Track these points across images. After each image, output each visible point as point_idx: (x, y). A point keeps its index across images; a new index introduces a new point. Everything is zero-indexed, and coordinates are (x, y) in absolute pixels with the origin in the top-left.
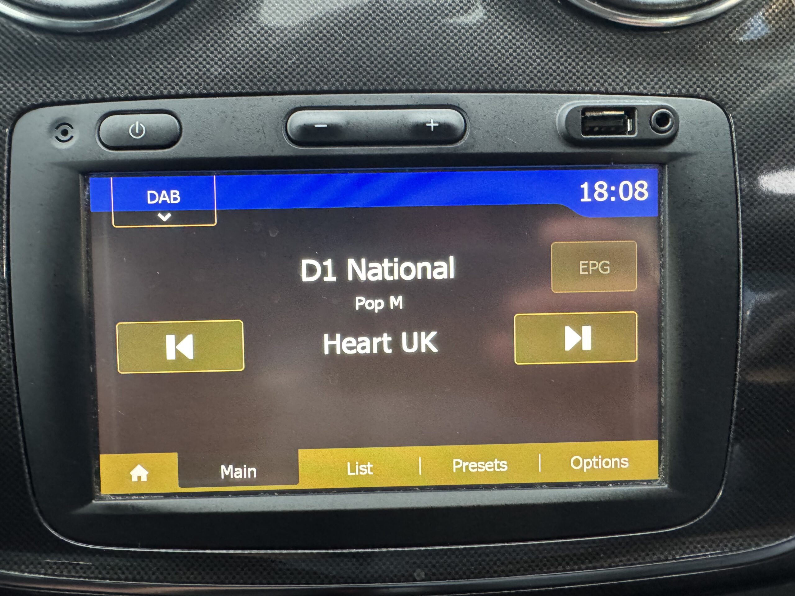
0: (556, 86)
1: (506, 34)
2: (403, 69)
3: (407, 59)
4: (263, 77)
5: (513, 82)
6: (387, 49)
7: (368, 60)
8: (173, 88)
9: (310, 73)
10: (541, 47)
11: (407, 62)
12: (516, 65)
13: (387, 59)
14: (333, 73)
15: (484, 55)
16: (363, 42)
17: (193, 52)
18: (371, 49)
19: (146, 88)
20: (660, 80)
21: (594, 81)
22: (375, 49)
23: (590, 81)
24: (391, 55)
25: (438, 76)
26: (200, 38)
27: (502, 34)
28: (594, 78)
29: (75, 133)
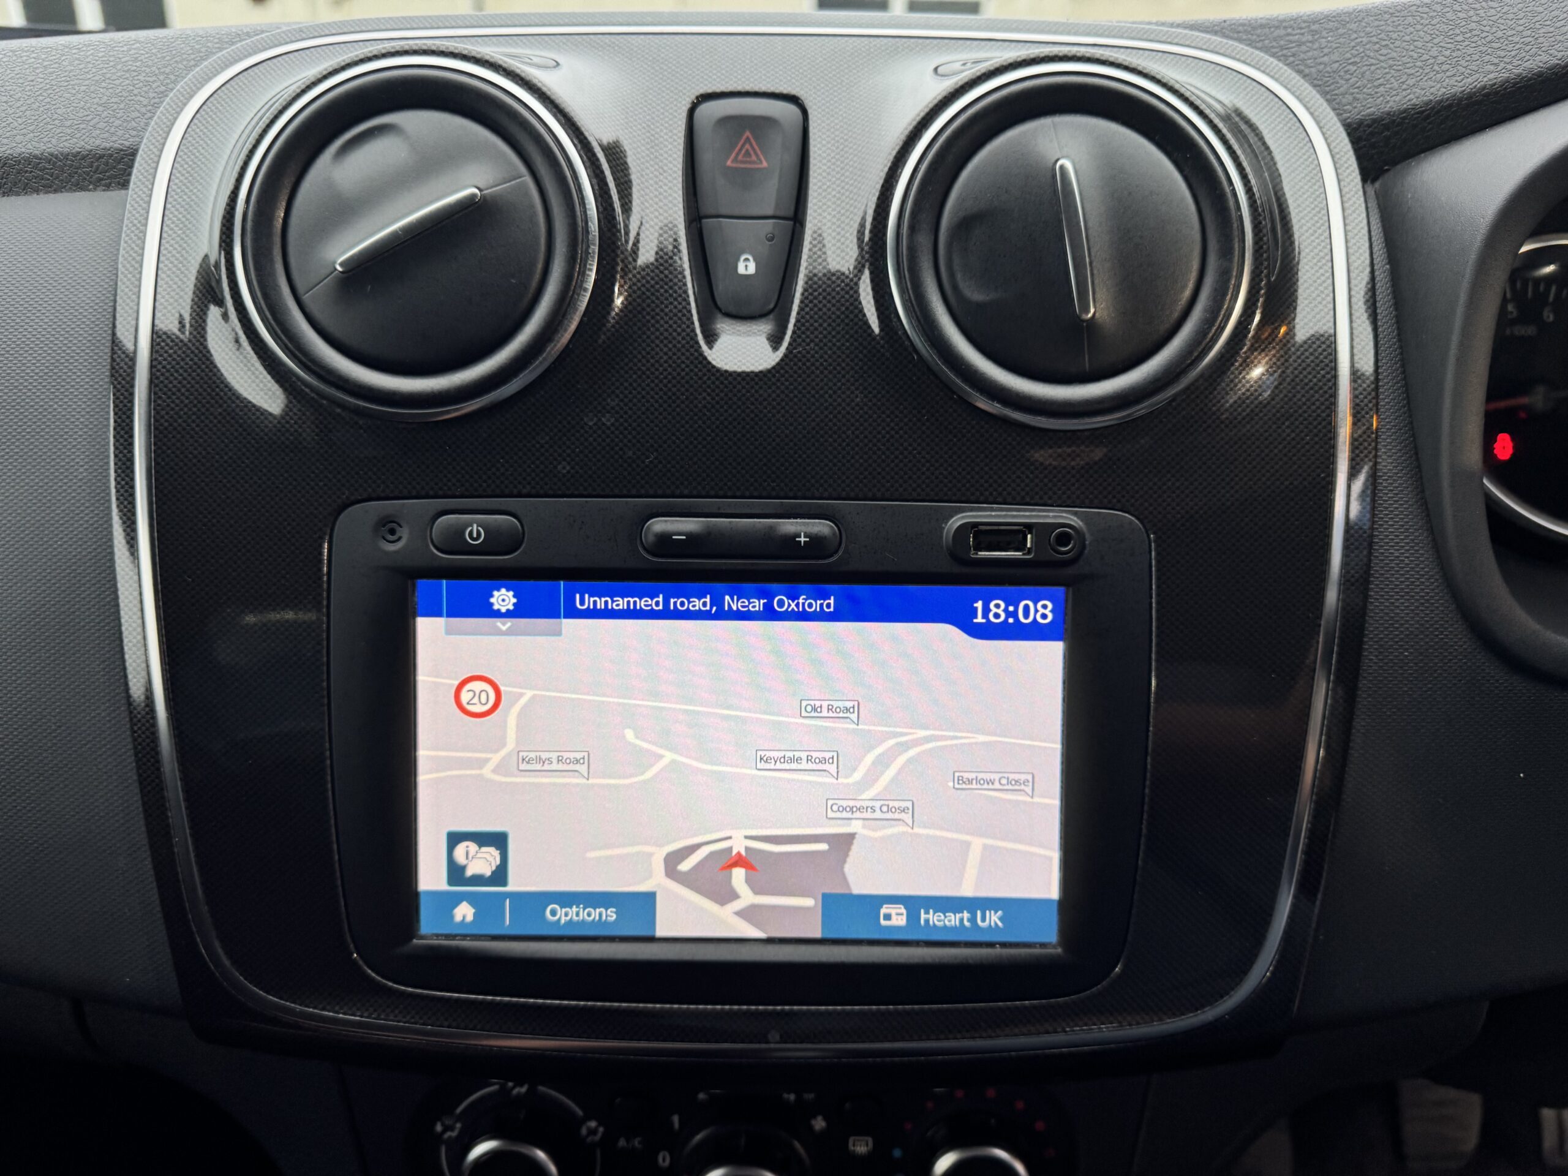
0: (946, 494)
1: (893, 432)
2: (774, 473)
3: (778, 461)
4: (616, 477)
5: (897, 490)
6: (756, 448)
7: (735, 460)
8: (515, 487)
9: (669, 474)
10: (932, 449)
11: (778, 464)
12: (901, 469)
13: (756, 460)
14: (695, 475)
15: (865, 457)
16: (730, 439)
17: (538, 446)
18: (739, 448)
19: (484, 485)
20: (1069, 489)
21: (991, 489)
22: (743, 448)
23: (986, 490)
24: (761, 456)
25: (813, 481)
26: (547, 430)
27: (888, 433)
28: (991, 486)
29: (404, 533)
